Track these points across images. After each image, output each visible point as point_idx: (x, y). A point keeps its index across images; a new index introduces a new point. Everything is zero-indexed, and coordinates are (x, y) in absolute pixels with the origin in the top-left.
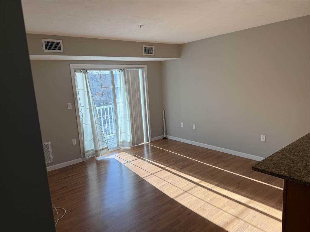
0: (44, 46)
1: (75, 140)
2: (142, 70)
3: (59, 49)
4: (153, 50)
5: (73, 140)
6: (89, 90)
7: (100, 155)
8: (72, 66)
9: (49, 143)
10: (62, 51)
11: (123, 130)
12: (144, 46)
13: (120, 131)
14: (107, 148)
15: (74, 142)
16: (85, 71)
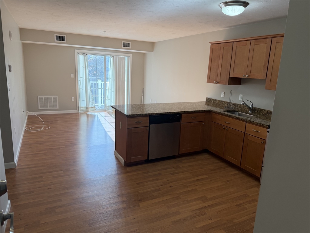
0: (55, 38)
1: (74, 98)
2: (128, 58)
3: (64, 40)
4: (130, 44)
5: (72, 98)
6: (87, 68)
7: (89, 111)
8: (76, 51)
9: (57, 97)
10: (65, 42)
11: (109, 98)
12: (123, 42)
13: (107, 99)
14: (95, 107)
15: (73, 99)
16: (85, 54)
